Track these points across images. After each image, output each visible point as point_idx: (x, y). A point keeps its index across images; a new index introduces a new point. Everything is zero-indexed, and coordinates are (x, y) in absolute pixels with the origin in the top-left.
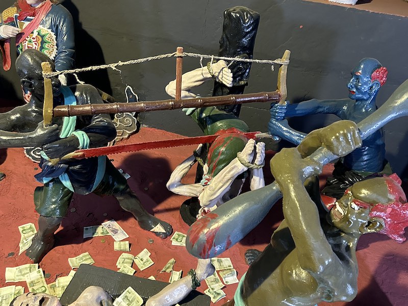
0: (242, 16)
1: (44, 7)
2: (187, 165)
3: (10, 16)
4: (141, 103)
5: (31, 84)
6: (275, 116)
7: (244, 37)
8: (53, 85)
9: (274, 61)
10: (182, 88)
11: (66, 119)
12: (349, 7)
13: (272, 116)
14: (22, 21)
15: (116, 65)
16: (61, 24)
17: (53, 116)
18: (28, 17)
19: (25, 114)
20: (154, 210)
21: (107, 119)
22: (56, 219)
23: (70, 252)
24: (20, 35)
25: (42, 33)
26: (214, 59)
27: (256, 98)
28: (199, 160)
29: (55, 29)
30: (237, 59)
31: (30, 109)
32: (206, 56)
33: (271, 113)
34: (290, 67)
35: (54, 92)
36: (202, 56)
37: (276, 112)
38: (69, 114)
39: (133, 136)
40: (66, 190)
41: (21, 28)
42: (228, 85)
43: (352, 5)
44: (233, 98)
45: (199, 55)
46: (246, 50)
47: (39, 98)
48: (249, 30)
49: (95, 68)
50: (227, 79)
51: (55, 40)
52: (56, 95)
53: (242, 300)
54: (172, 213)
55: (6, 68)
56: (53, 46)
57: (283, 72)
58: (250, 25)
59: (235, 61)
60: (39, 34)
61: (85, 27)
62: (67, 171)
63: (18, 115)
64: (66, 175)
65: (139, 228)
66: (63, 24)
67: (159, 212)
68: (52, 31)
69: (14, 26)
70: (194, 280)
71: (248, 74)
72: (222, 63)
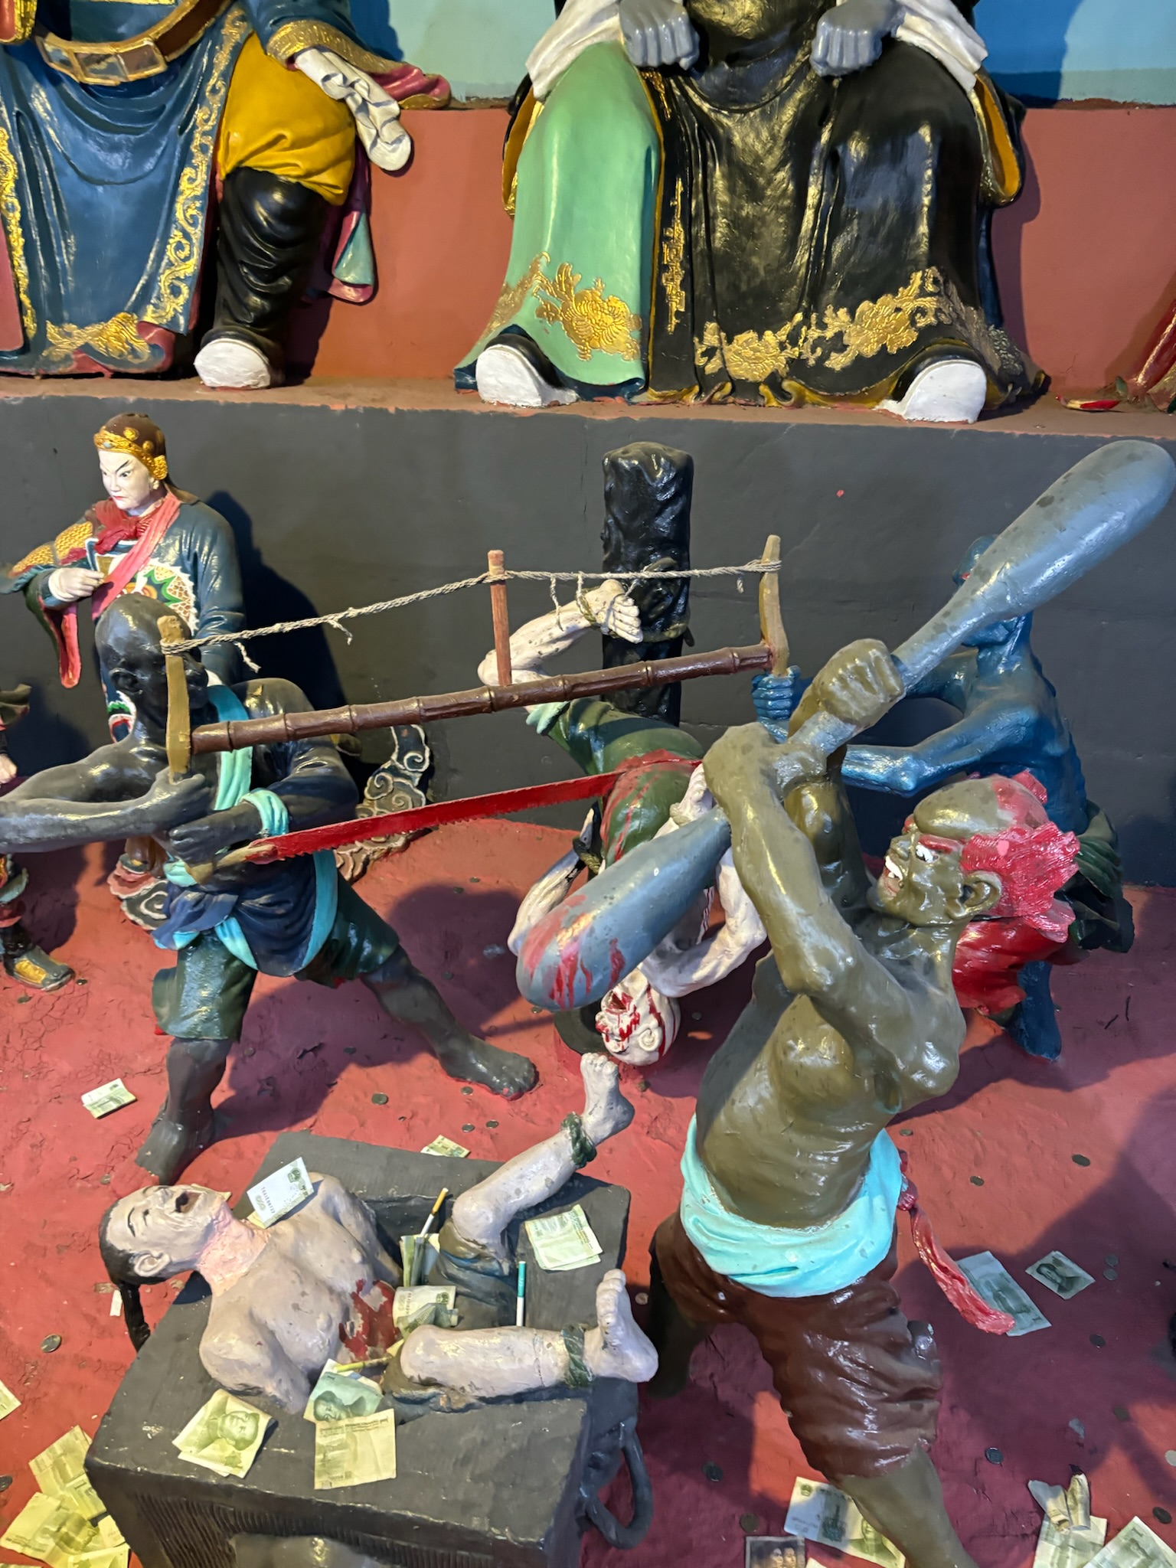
0: (646, 464)
1: (159, 514)
2: (557, 881)
3: (75, 545)
4: (412, 702)
5: (135, 681)
6: (766, 708)
7: (659, 513)
8: (190, 680)
9: (741, 568)
10: (514, 663)
11: (225, 757)
12: (959, 428)
13: (760, 711)
14: (107, 555)
15: (341, 615)
16: (206, 549)
17: (192, 750)
18: (122, 543)
19: (122, 760)
20: (485, 1028)
21: (331, 759)
22: (213, 1045)
23: (255, 1153)
24: (100, 592)
25: (158, 578)
26: (585, 580)
27: (707, 666)
28: (588, 859)
29: (191, 564)
30: (645, 574)
31: (135, 750)
32: (564, 576)
33: (757, 703)
34: (783, 575)
35: (192, 694)
36: (553, 577)
37: (767, 698)
38: (232, 745)
39: (418, 842)
40: (236, 964)
41: (105, 571)
42: (632, 639)
43: (966, 422)
44: (646, 668)
45: (546, 574)
46: (669, 548)
47: (154, 717)
48: (668, 495)
49: (288, 627)
50: (626, 623)
51: (190, 592)
52: (197, 706)
53: (699, 1165)
54: (534, 1032)
55: (70, 681)
56: (188, 607)
57: (769, 591)
58: (670, 483)
59: (640, 580)
60: (150, 582)
61: (269, 560)
62: (235, 912)
63: (105, 767)
64: (234, 924)
65: (443, 1078)
66: (210, 550)
67: (495, 1032)
68: (184, 570)
69: (87, 567)
70: (578, 1138)
71: (685, 608)
72: (610, 587)
